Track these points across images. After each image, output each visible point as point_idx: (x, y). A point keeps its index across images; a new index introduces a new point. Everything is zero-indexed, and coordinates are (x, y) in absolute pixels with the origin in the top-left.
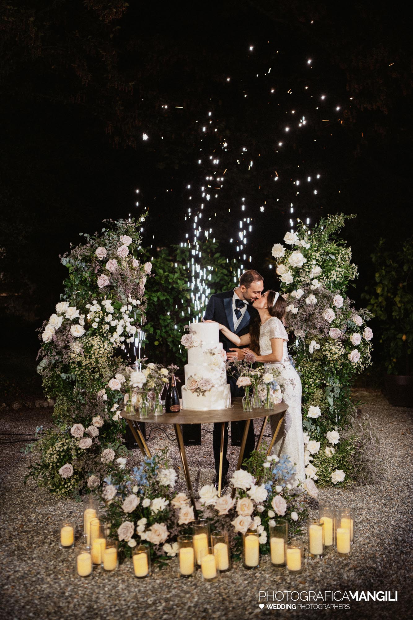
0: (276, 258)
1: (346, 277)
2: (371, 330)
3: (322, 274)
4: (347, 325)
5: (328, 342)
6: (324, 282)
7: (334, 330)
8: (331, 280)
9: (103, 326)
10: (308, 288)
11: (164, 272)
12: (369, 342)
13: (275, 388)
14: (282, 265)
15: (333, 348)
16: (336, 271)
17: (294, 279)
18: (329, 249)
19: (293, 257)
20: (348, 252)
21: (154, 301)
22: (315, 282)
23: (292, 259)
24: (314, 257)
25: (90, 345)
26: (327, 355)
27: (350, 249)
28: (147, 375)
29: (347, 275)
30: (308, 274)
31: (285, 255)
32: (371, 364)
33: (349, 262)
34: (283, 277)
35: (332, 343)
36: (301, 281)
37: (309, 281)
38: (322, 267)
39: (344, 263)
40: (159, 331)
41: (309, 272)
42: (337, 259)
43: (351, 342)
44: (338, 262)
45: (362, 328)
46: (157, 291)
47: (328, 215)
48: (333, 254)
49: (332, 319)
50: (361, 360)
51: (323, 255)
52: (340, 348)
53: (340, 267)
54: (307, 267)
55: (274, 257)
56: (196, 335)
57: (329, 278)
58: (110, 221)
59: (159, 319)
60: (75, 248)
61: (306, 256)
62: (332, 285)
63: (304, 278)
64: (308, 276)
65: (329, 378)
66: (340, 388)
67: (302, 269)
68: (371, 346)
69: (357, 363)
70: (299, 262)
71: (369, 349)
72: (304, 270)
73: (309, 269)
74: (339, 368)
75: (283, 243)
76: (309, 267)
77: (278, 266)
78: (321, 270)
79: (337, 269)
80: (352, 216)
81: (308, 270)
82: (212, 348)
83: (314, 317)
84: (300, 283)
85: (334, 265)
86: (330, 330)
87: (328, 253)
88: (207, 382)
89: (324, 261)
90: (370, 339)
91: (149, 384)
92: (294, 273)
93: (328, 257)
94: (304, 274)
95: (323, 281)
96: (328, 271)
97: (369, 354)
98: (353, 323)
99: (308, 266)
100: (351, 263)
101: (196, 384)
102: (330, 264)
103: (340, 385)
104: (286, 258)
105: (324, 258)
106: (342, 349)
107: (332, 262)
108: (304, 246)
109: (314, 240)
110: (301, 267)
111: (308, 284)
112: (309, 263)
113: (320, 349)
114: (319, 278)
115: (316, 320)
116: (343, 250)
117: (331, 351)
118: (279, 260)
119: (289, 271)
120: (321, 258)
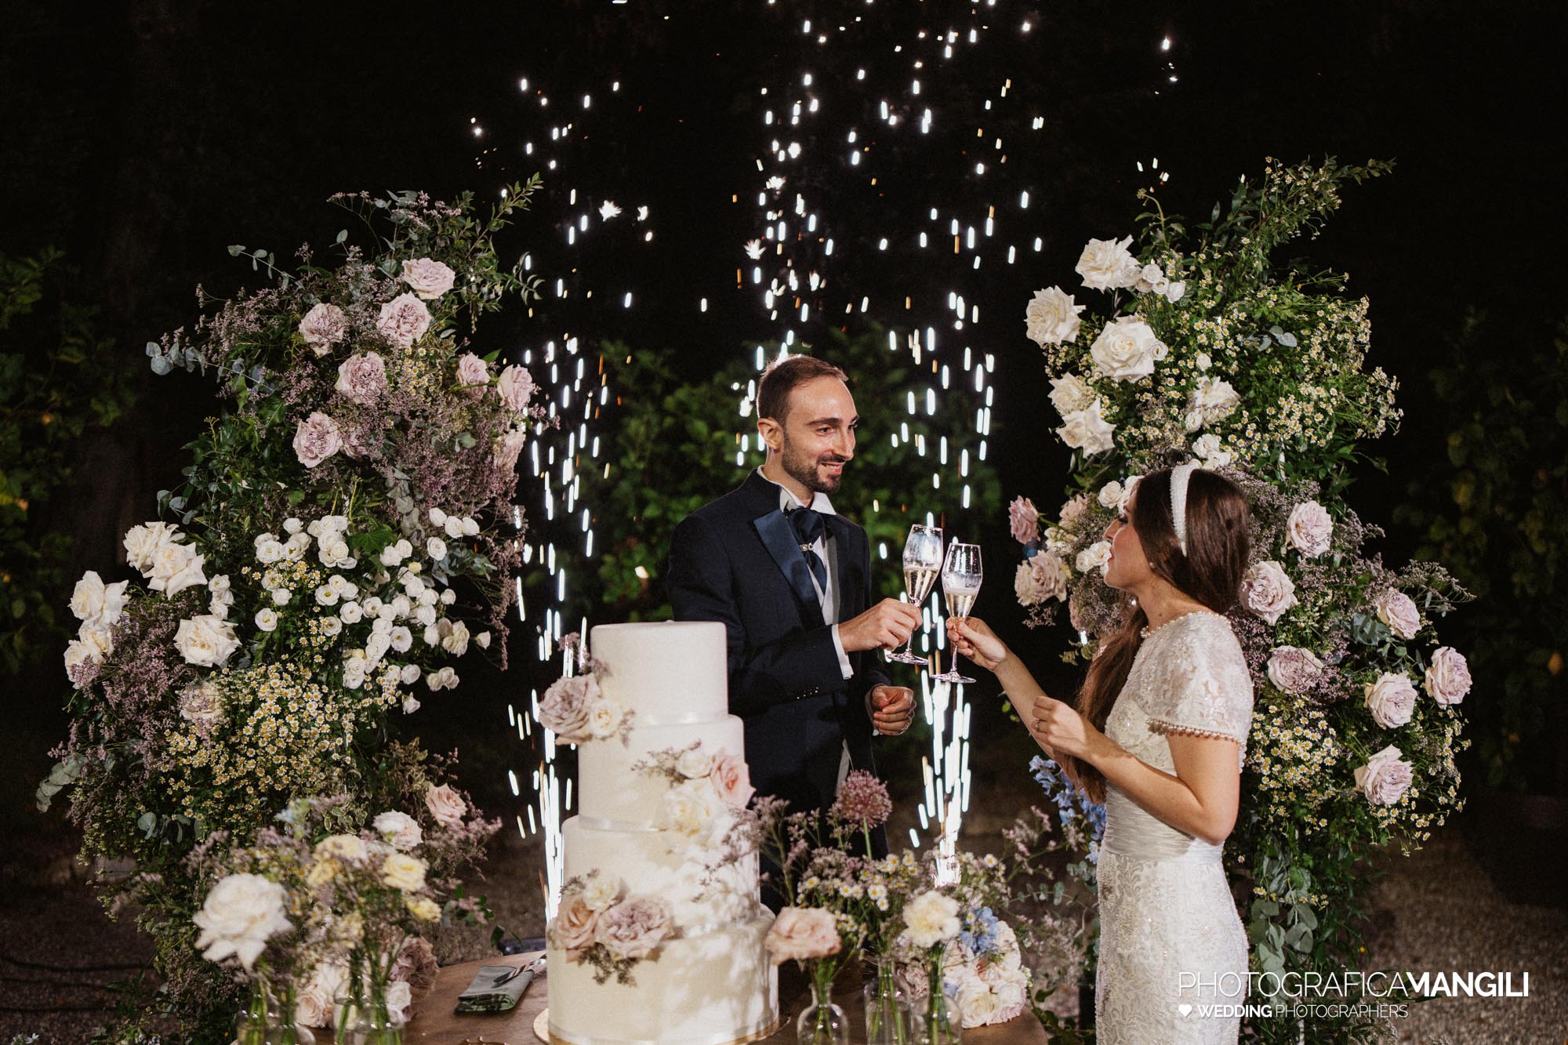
0: (1046, 349)
1: (1345, 429)
2: (1462, 659)
3: (1241, 413)
4: (1352, 632)
5: (1265, 710)
6: (1249, 448)
7: (1289, 658)
8: (1278, 436)
9: (313, 623)
12: (1451, 713)
13: (986, 942)
14: (1068, 377)
15: (1285, 736)
16: (1299, 397)
17: (1114, 435)
18: (1271, 304)
19: (1112, 339)
20: (1353, 315)
22: (1208, 445)
23: (1105, 347)
24: (1203, 339)
25: (249, 700)
27: (1365, 302)
29: (1351, 417)
30: (1174, 410)
31: (1080, 337)
32: (1459, 807)
33: (1358, 364)
34: (1068, 427)
35: (1279, 714)
36: (1145, 443)
37: (1178, 443)
38: (1239, 383)
39: (1335, 367)
41: (1182, 404)
42: (1306, 349)
43: (1368, 710)
44: (1312, 364)
45: (1420, 651)
47: (1269, 160)
48: (1288, 326)
49: (1281, 607)
50: (1415, 793)
51: (1246, 334)
52: (1318, 736)
53: (1318, 381)
54: (1172, 382)
55: (1033, 343)
56: (608, 683)
57: (1271, 427)
58: (359, 199)
60: (220, 307)
61: (1169, 335)
62: (1282, 458)
63: (1161, 427)
64: (1175, 419)
65: (1266, 862)
66: (1314, 908)
67: (1154, 391)
68: (1458, 727)
69: (1398, 805)
70: (1140, 357)
71: (1449, 740)
73: (1183, 390)
74: (1312, 826)
75: (1072, 284)
76: (1183, 382)
77: (1053, 382)
78: (1233, 394)
79: (1305, 389)
80: (1374, 168)
81: (1175, 395)
82: (677, 749)
84: (1144, 452)
85: (1293, 376)
86: (1270, 656)
87: (1264, 326)
88: (636, 916)
89: (1249, 358)
90: (1457, 700)
92: (1116, 409)
93: (1267, 341)
94: (1159, 414)
95: (1241, 443)
96: (1265, 401)
97: (1449, 765)
98: (1378, 628)
99: (1178, 378)
100: (1368, 368)
101: (588, 926)
102: (1276, 371)
103: (1314, 899)
104: (1083, 346)
105: (1248, 345)
106: (1328, 743)
107: (1284, 362)
108: (1159, 291)
109: (1207, 273)
110: (1147, 383)
112: (1181, 363)
114: (1226, 430)
116: (1334, 311)
117: (1275, 752)
118: (1056, 352)
119: (1097, 402)
120: (1236, 343)
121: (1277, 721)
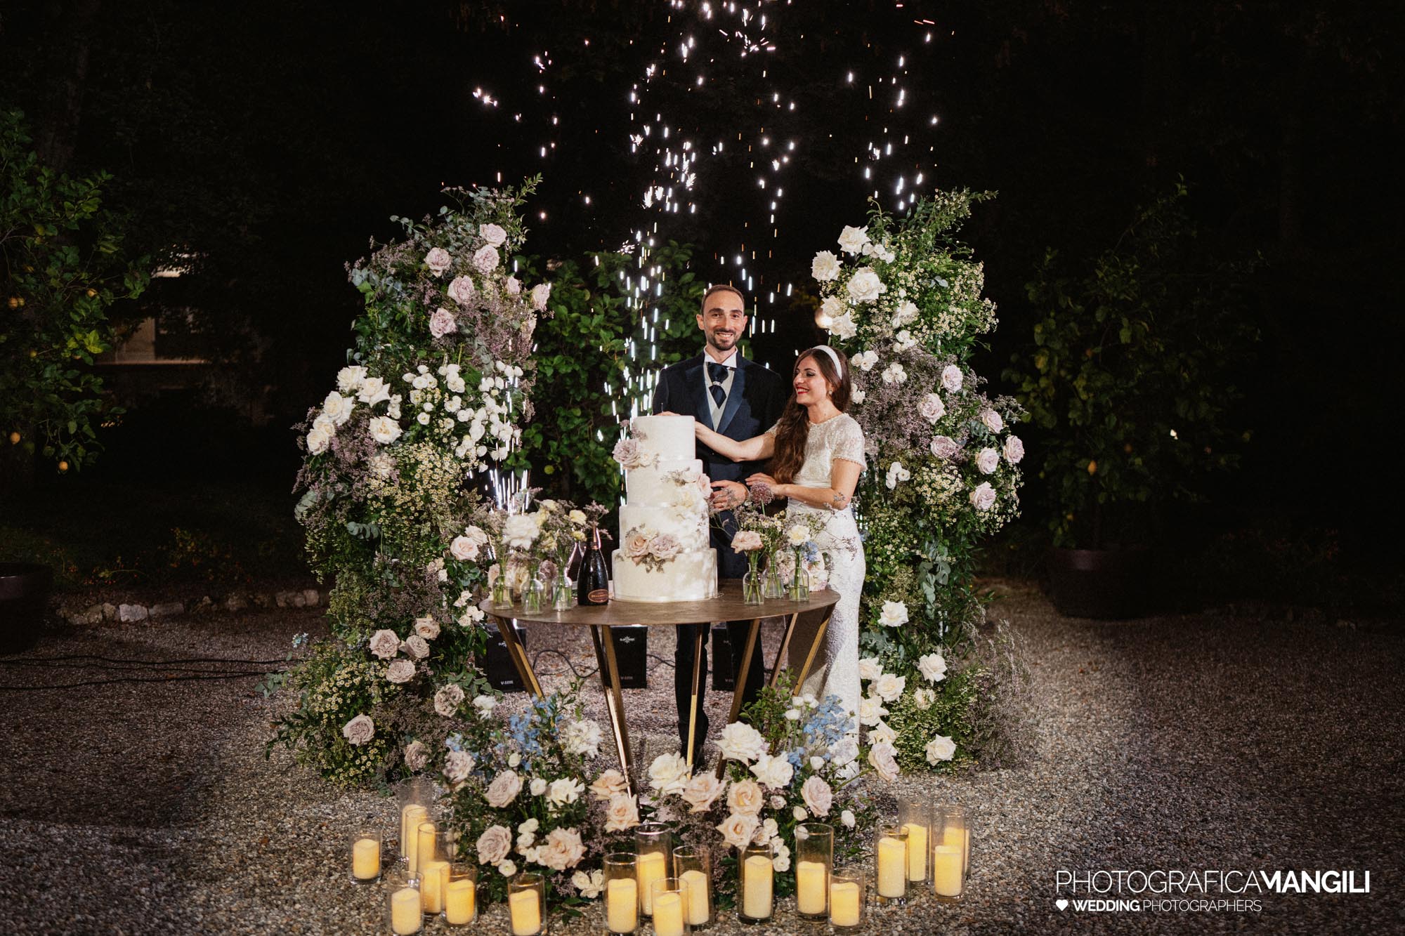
0: (821, 283)
1: (970, 328)
2: (1020, 442)
3: (920, 320)
4: (970, 430)
5: (929, 466)
6: (924, 337)
7: (940, 441)
8: (938, 332)
9: (440, 421)
10: (888, 348)
11: (571, 311)
12: (1015, 468)
13: (812, 556)
14: (832, 297)
15: (938, 478)
16: (949, 313)
17: (858, 329)
18: (936, 264)
19: (858, 281)
20: (976, 272)
21: (545, 374)
22: (904, 335)
23: (855, 285)
24: (902, 282)
25: (413, 461)
26: (924, 494)
27: (981, 265)
28: (540, 523)
29: (974, 323)
30: (888, 318)
31: (840, 277)
32: (1018, 515)
33: (978, 295)
35: (936, 468)
36: (873, 334)
37: (890, 334)
38: (918, 304)
39: (966, 297)
40: (554, 444)
41: (891, 314)
42: (952, 288)
43: (976, 466)
44: (955, 295)
45: (1002, 438)
46: (554, 353)
47: (937, 191)
48: (944, 276)
49: (938, 416)
50: (997, 506)
51: (923, 278)
52: (953, 478)
53: (957, 305)
54: (886, 303)
55: (815, 280)
56: (646, 441)
57: (934, 327)
58: (458, 190)
59: (554, 417)
60: (381, 248)
61: (885, 280)
62: (939, 343)
63: (880, 326)
64: (888, 322)
65: (927, 544)
66: (949, 564)
67: (877, 307)
68: (1018, 476)
69: (989, 511)
70: (871, 291)
71: (1014, 482)
72: (880, 310)
73: (892, 307)
74: (949, 522)
75: (836, 249)
76: (893, 303)
77: (824, 300)
78: (916, 310)
79: (952, 309)
80: (988, 195)
81: (888, 310)
82: (680, 470)
83: (900, 410)
84: (871, 338)
85: (946, 301)
86: (932, 440)
87: (932, 275)
88: (668, 541)
89: (925, 292)
90: (1017, 461)
91: (544, 543)
92: (858, 316)
94: (881, 319)
95: (920, 335)
96: (932, 314)
97: (1014, 494)
98: (983, 427)
99: (890, 301)
100: (982, 297)
101: (645, 546)
102: (937, 298)
103: (950, 558)
104: (842, 283)
105: (924, 284)
106: (958, 480)
107: (941, 293)
108: (882, 258)
109: (904, 246)
110: (874, 303)
111: (887, 341)
112: (891, 294)
113: (911, 481)
114: (913, 328)
115: (903, 419)
116: (966, 268)
117: (934, 485)
118: (827, 286)
119: (848, 312)
120: (918, 284)
121: (935, 471)
